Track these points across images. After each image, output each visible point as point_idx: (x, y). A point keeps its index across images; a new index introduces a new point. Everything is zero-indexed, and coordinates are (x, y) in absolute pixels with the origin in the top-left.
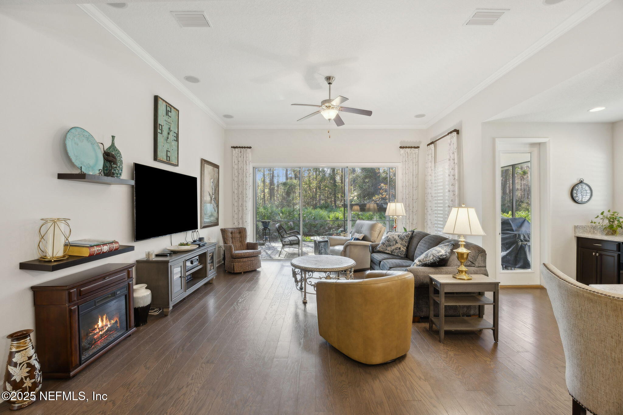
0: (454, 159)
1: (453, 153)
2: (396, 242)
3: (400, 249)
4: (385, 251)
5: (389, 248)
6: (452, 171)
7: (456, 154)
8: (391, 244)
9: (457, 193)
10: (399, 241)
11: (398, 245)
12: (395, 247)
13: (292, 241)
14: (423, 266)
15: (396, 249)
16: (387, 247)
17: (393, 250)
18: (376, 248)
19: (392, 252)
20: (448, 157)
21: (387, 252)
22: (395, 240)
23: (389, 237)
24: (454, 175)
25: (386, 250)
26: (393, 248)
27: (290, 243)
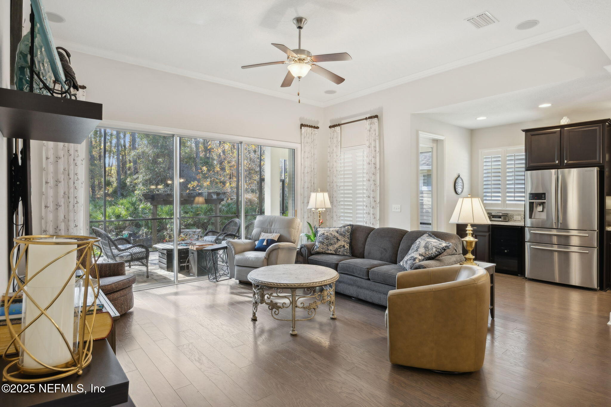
0: (375, 147)
1: (375, 141)
2: (338, 240)
3: (344, 246)
4: (326, 252)
5: (331, 248)
6: (373, 159)
7: (377, 141)
8: (332, 242)
9: (378, 183)
10: (340, 237)
11: (342, 243)
12: (338, 246)
13: (135, 254)
14: (426, 260)
15: (340, 247)
16: (328, 246)
17: (337, 249)
18: (313, 249)
19: (336, 251)
20: (368, 144)
21: (330, 252)
22: (334, 237)
23: (326, 234)
24: (375, 164)
25: (328, 249)
26: (336, 246)
27: (132, 258)
